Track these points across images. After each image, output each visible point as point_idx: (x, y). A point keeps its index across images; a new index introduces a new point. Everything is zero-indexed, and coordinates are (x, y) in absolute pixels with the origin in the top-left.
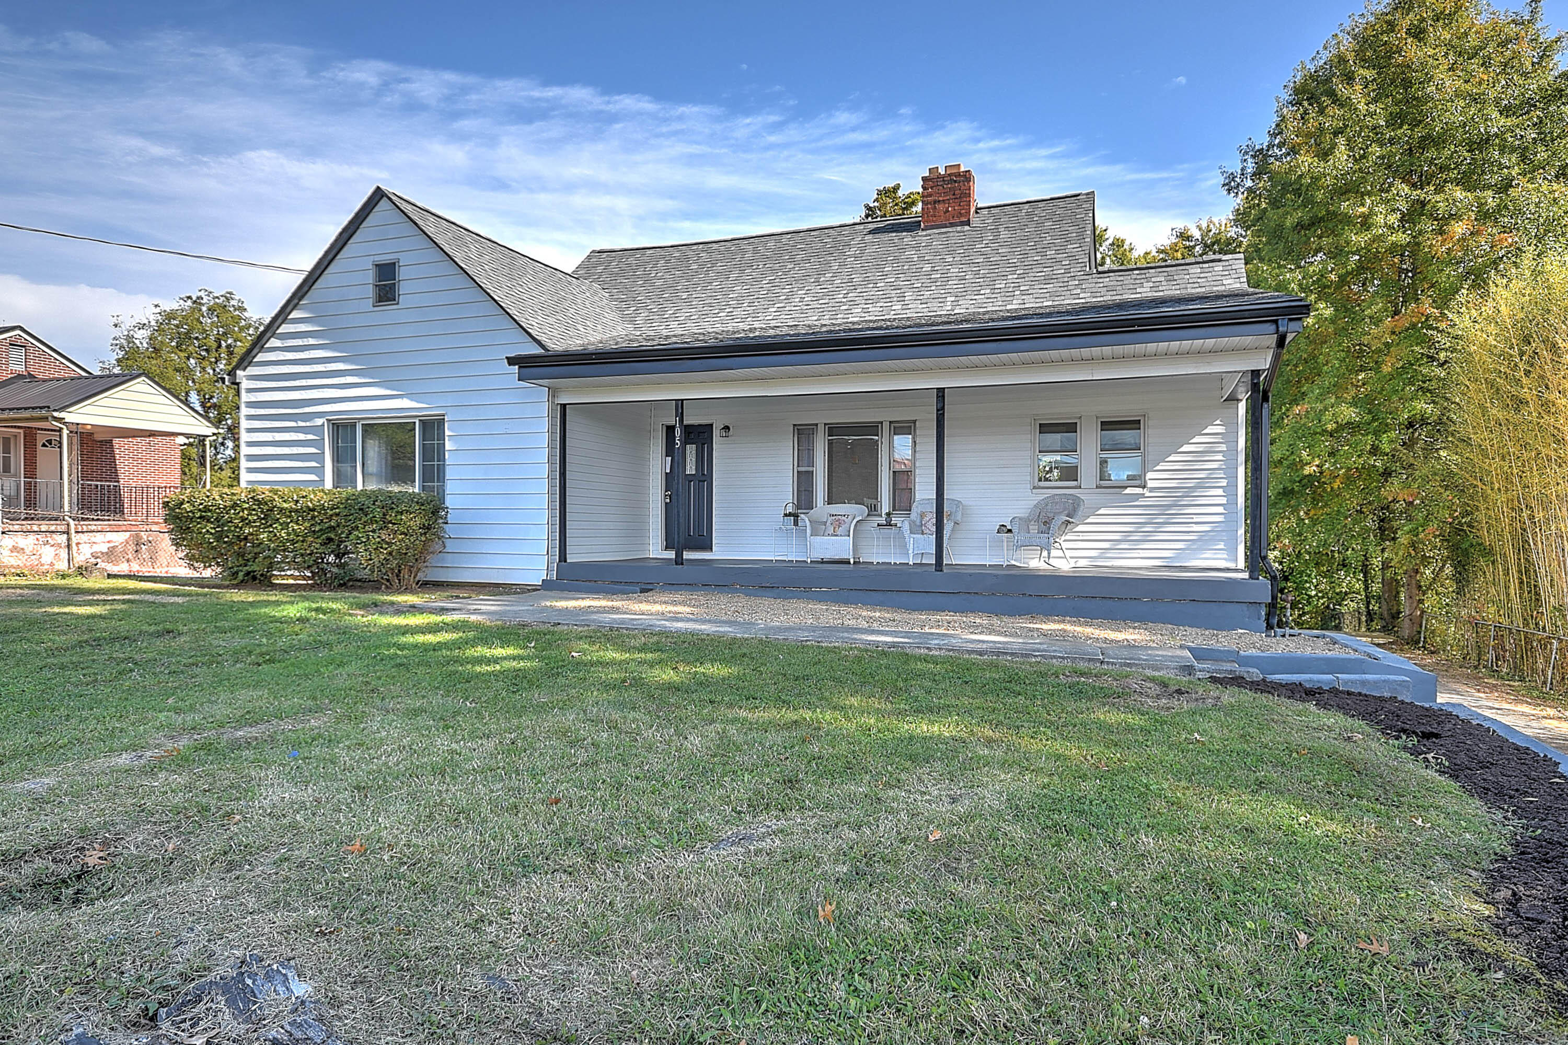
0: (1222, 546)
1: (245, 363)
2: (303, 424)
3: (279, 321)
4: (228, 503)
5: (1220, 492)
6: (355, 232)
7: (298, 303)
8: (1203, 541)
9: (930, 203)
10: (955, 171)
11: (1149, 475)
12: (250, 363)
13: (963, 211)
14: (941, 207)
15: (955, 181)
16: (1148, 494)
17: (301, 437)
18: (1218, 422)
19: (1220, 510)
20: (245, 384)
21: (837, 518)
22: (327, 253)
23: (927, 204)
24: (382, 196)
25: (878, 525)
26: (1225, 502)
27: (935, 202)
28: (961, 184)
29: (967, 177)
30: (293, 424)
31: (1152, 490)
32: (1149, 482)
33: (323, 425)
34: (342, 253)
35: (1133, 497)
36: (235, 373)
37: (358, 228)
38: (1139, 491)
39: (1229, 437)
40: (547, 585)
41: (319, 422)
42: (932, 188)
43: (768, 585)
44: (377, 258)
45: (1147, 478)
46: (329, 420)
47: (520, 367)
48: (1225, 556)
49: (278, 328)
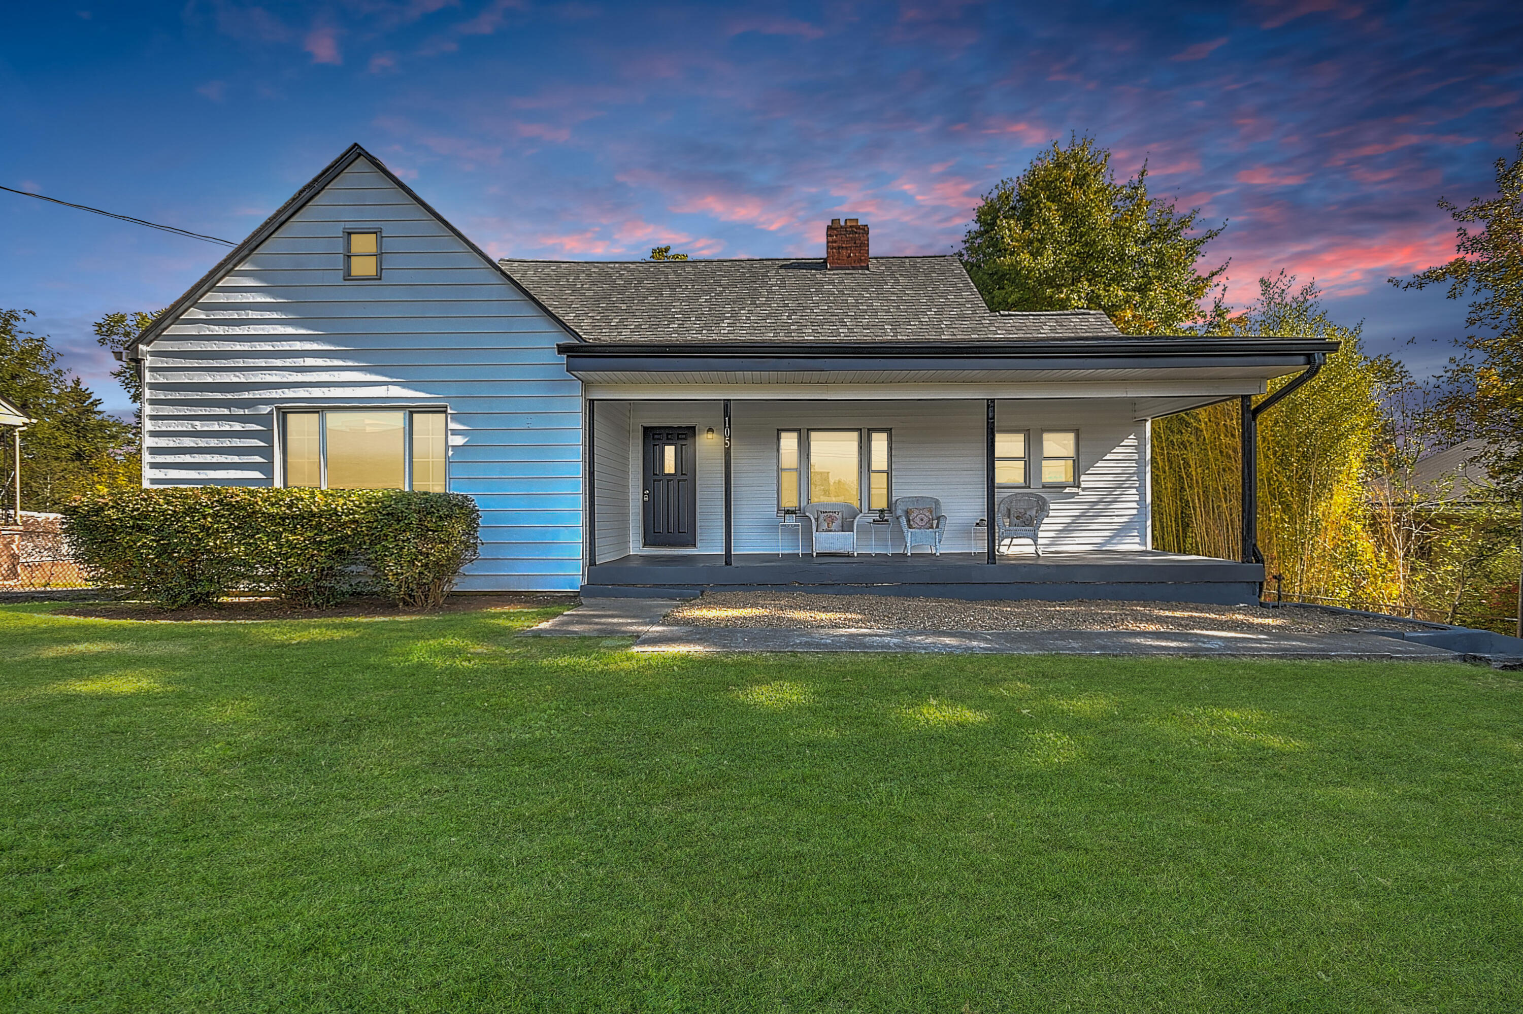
0: (1136, 534)
1: (151, 337)
2: (241, 412)
3: (205, 288)
4: (179, 508)
5: (1134, 491)
6: (318, 193)
7: (232, 269)
8: (1122, 531)
9: (835, 248)
10: (854, 224)
11: (1083, 478)
12: (157, 337)
13: (863, 258)
14: (844, 252)
15: (856, 233)
16: (1081, 493)
17: (237, 427)
18: (1132, 437)
19: (1134, 505)
20: (148, 361)
21: (829, 514)
22: (280, 212)
23: (832, 249)
24: (360, 155)
25: (874, 521)
26: (1138, 499)
27: (839, 248)
28: (861, 235)
29: (865, 230)
30: (226, 412)
31: (1084, 489)
32: (1082, 483)
33: (271, 412)
34: (298, 214)
35: (1070, 495)
36: (137, 347)
37: (323, 188)
38: (1075, 490)
39: (1140, 449)
40: (586, 591)
41: (265, 409)
42: (836, 236)
43: (830, 582)
44: (348, 225)
45: (1081, 479)
46: (278, 409)
47: (568, 356)
48: (1139, 541)
49: (201, 297)
